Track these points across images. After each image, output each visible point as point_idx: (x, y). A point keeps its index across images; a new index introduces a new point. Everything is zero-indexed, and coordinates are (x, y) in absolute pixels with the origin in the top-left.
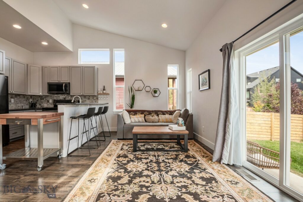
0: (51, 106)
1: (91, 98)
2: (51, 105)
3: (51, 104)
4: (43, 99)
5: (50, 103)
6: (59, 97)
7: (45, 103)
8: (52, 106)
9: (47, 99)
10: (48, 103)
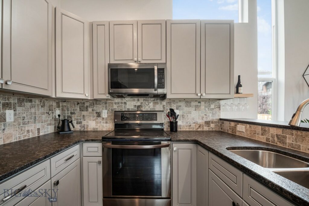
0: (105, 125)
1: (203, 107)
2: (107, 123)
3: (105, 121)
4: (87, 110)
5: (103, 118)
6: (125, 103)
7: (92, 118)
8: (108, 125)
9: (95, 108)
10: (99, 119)
